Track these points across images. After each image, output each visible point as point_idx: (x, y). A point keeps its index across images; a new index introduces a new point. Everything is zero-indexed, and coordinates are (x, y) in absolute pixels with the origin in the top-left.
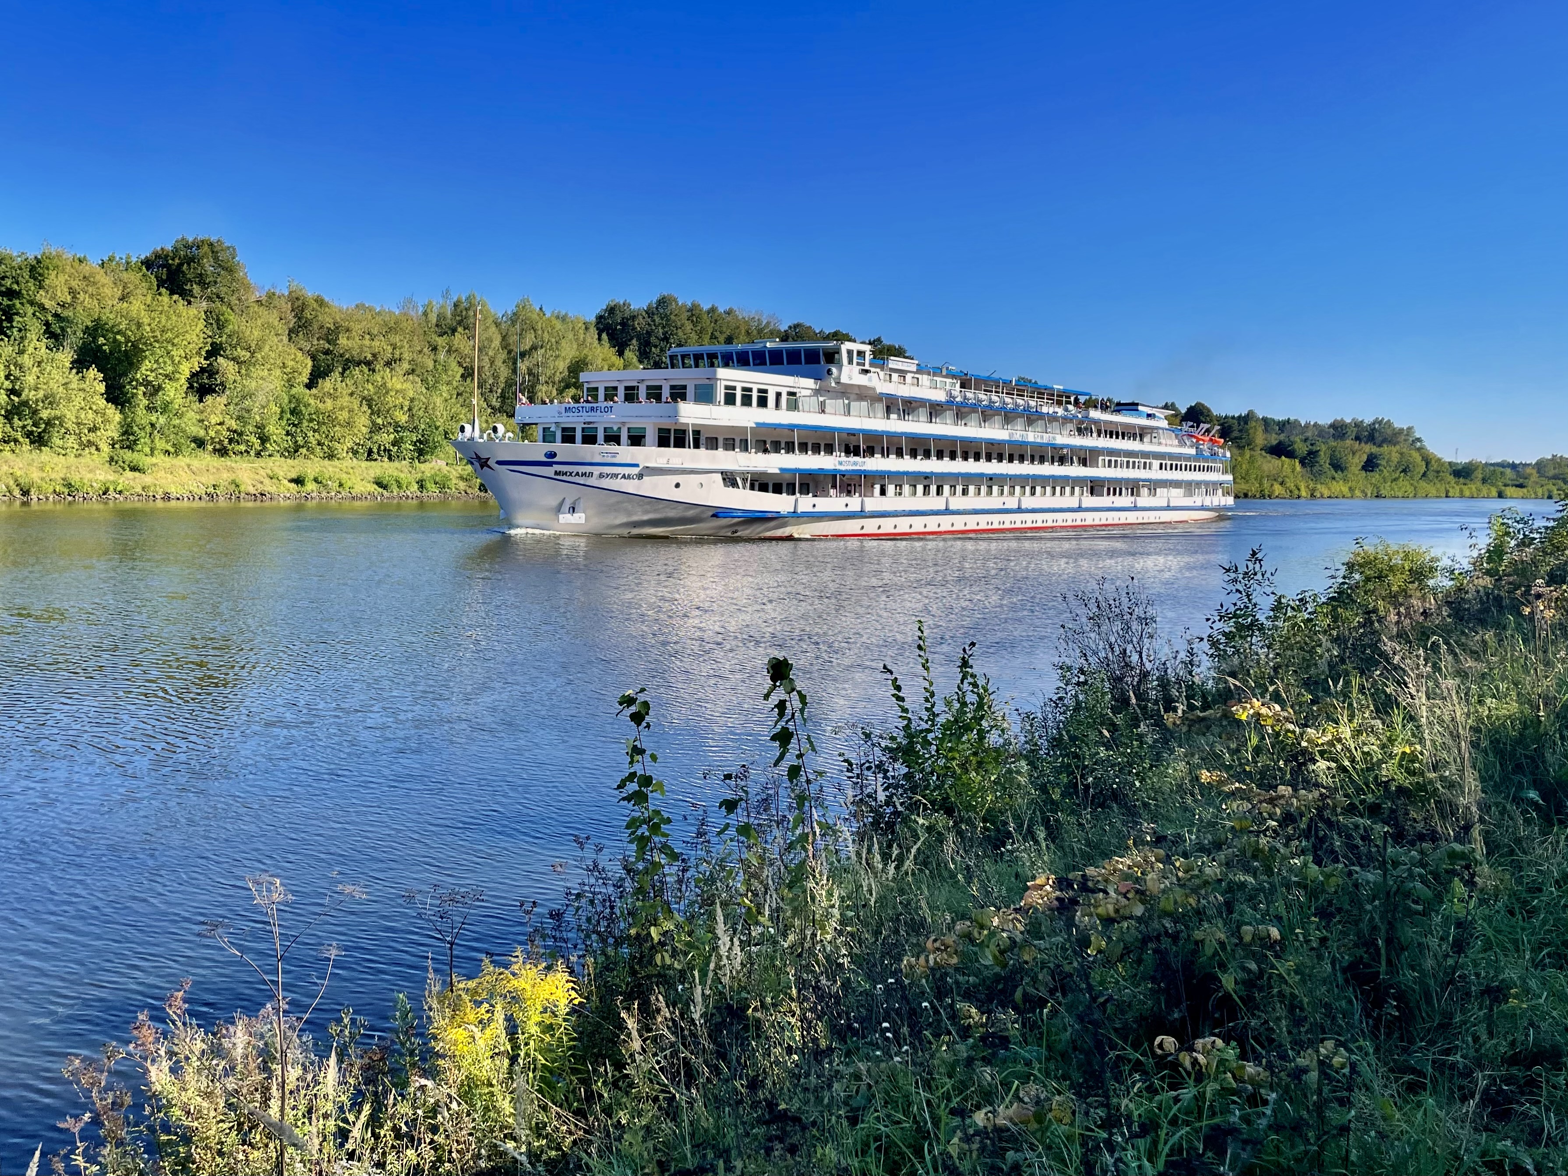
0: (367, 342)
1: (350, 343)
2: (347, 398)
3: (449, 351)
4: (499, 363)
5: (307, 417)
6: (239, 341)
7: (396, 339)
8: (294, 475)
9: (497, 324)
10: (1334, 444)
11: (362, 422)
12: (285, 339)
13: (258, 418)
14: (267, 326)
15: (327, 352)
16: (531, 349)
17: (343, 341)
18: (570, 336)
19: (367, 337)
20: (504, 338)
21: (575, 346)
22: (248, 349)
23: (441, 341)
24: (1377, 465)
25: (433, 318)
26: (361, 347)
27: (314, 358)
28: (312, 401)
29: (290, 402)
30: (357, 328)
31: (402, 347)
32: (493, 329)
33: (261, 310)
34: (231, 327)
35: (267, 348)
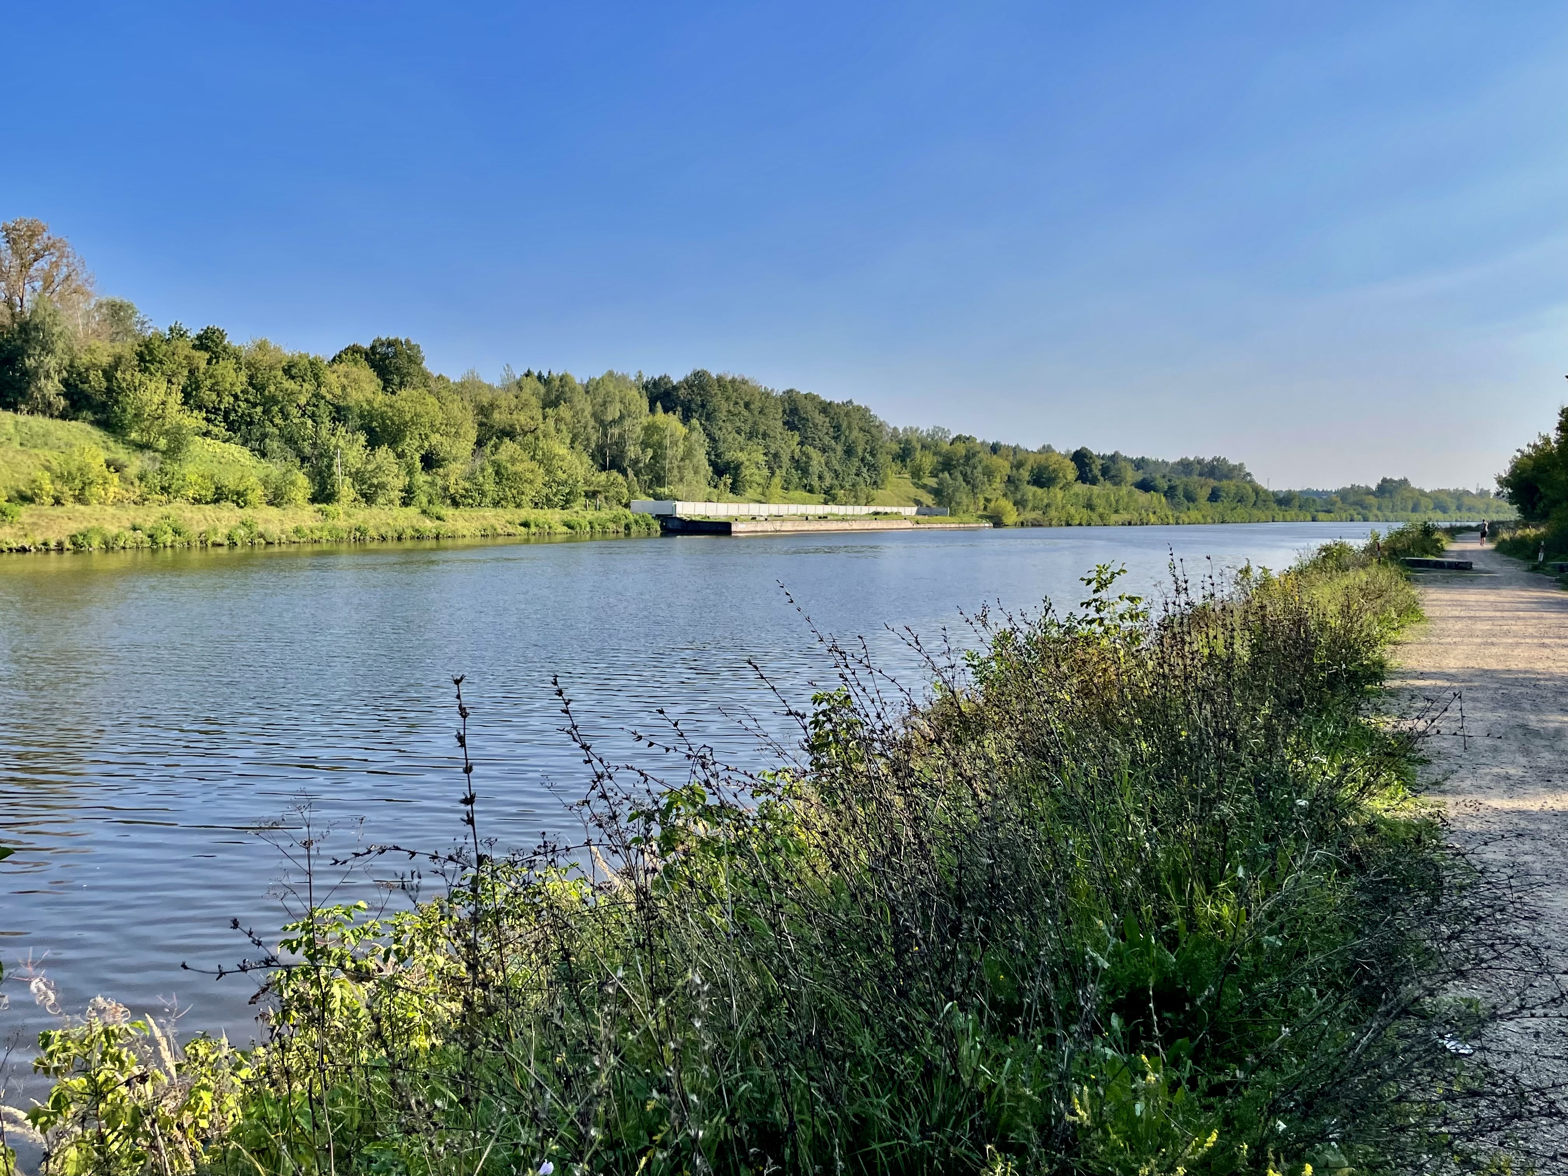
10: (1185, 479)
24: (1219, 497)
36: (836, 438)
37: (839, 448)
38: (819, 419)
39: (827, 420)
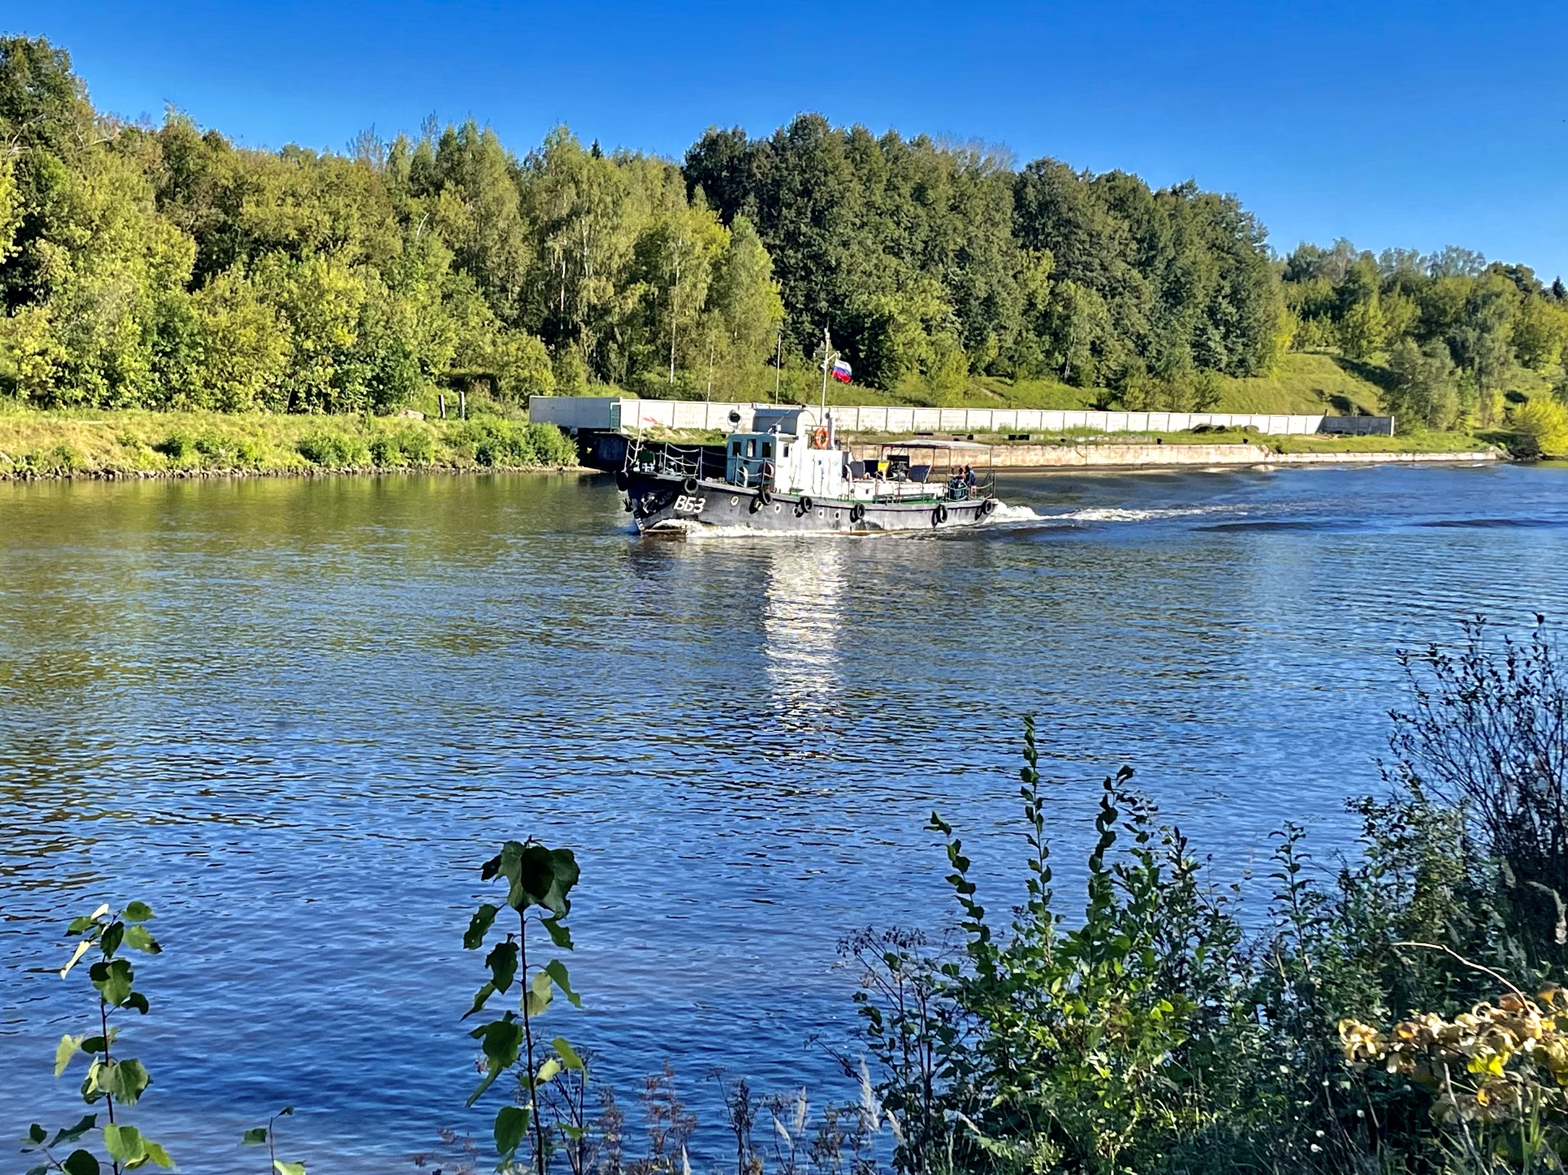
0: (288, 210)
1: (261, 213)
2: (254, 306)
3: (430, 223)
4: (516, 240)
5: (187, 340)
6: (75, 211)
7: (339, 203)
8: (163, 440)
9: (514, 175)
11: (280, 347)
12: (151, 206)
13: (103, 341)
14: (118, 185)
15: (223, 228)
16: (569, 216)
17: (249, 208)
18: (639, 190)
19: (290, 200)
20: (526, 197)
21: (648, 210)
22: (88, 223)
23: (415, 206)
25: (405, 167)
26: (280, 218)
27: (200, 239)
28: (194, 313)
29: (158, 313)
30: (271, 185)
31: (348, 216)
32: (507, 183)
33: (113, 160)
34: (58, 187)
35: (119, 223)
36: (1144, 265)
37: (1150, 288)
38: (1105, 222)
39: (1126, 225)
